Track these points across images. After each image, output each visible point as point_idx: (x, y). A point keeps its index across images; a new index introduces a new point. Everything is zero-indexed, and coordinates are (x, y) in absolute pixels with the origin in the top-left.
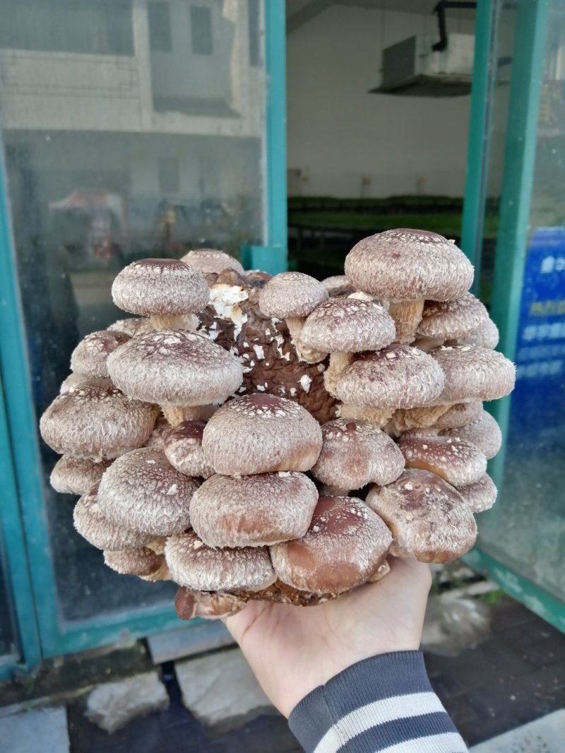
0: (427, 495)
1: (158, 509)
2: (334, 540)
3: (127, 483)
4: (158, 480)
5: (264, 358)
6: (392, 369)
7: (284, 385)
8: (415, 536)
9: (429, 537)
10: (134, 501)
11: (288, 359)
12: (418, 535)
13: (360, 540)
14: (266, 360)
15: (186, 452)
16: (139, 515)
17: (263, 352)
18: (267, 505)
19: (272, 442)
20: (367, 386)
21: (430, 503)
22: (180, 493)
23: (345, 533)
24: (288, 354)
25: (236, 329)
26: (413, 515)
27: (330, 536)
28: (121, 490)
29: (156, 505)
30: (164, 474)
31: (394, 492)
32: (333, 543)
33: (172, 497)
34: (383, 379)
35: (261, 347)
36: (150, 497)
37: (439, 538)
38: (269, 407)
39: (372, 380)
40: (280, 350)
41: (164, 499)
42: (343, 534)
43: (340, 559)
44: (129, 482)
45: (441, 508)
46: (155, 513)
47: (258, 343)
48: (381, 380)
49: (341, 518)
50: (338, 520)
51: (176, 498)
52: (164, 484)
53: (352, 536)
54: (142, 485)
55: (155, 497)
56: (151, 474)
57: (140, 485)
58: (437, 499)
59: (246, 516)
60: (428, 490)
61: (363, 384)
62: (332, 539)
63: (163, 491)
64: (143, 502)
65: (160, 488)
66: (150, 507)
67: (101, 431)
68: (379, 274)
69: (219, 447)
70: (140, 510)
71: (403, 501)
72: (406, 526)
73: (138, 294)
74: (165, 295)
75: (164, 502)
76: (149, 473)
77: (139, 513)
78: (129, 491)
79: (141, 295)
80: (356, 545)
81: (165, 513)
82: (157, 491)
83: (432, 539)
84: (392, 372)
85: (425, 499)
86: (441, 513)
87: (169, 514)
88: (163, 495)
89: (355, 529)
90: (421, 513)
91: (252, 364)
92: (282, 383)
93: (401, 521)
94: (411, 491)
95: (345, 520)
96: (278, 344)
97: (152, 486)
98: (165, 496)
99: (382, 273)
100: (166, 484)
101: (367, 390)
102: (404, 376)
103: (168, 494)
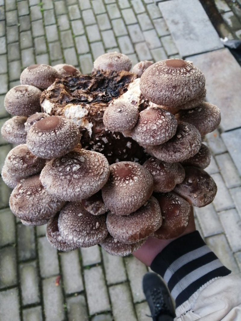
0: (199, 183)
1: (96, 237)
2: (173, 221)
3: (76, 231)
4: (89, 224)
5: (108, 142)
6: (183, 145)
7: (120, 150)
8: (199, 202)
9: (205, 200)
10: (84, 237)
11: (119, 138)
12: (200, 202)
13: (182, 216)
14: (109, 143)
15: (97, 208)
16: (89, 242)
17: (107, 140)
18: (148, 225)
19: (140, 197)
20: (173, 156)
21: (201, 186)
22: (101, 225)
23: (176, 215)
24: (119, 136)
25: (89, 132)
26: (197, 194)
27: (171, 219)
28: (75, 234)
29: (94, 235)
30: (90, 219)
31: (185, 185)
32: (173, 222)
33: (99, 228)
34: (181, 151)
35: (105, 138)
36: (90, 233)
37: (208, 199)
38: (129, 176)
39: (175, 152)
40: (114, 136)
41: (96, 231)
42: (175, 216)
43: (177, 227)
44: (77, 230)
45: (205, 186)
46: (95, 239)
47: (103, 136)
48: (179, 151)
49: (171, 208)
50: (170, 210)
51: (100, 228)
52: (93, 225)
53: (179, 215)
54: (84, 229)
55: (92, 232)
56: (85, 222)
57: (83, 230)
58: (203, 183)
59: (141, 233)
60: (198, 180)
61: (171, 155)
62: (172, 220)
63: (94, 228)
64: (88, 237)
65: (92, 227)
66: (91, 237)
67: (49, 209)
68: (167, 99)
69: (117, 207)
70: (88, 240)
71: (191, 189)
72: (195, 199)
73: (50, 152)
74: (64, 147)
75: (97, 233)
76: (84, 222)
77: (88, 242)
78: (79, 234)
79: (51, 152)
80: (182, 219)
81: (99, 236)
82: (92, 229)
83: (206, 201)
84: (183, 146)
85: (198, 185)
86: (206, 189)
87: (101, 236)
88: (95, 230)
89: (179, 212)
90: (199, 193)
91: (103, 146)
92: (119, 149)
93: (192, 198)
94: (192, 183)
95: (173, 209)
96: (113, 133)
97: (88, 228)
98: (96, 230)
99: (169, 98)
100: (94, 224)
101: (173, 157)
102: (189, 146)
103: (97, 228)
